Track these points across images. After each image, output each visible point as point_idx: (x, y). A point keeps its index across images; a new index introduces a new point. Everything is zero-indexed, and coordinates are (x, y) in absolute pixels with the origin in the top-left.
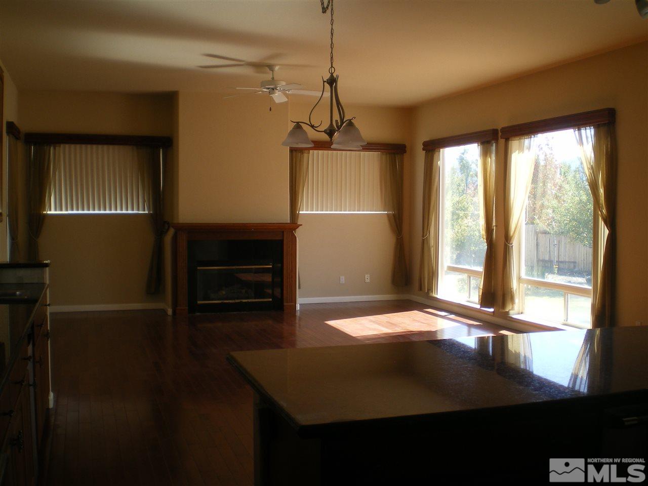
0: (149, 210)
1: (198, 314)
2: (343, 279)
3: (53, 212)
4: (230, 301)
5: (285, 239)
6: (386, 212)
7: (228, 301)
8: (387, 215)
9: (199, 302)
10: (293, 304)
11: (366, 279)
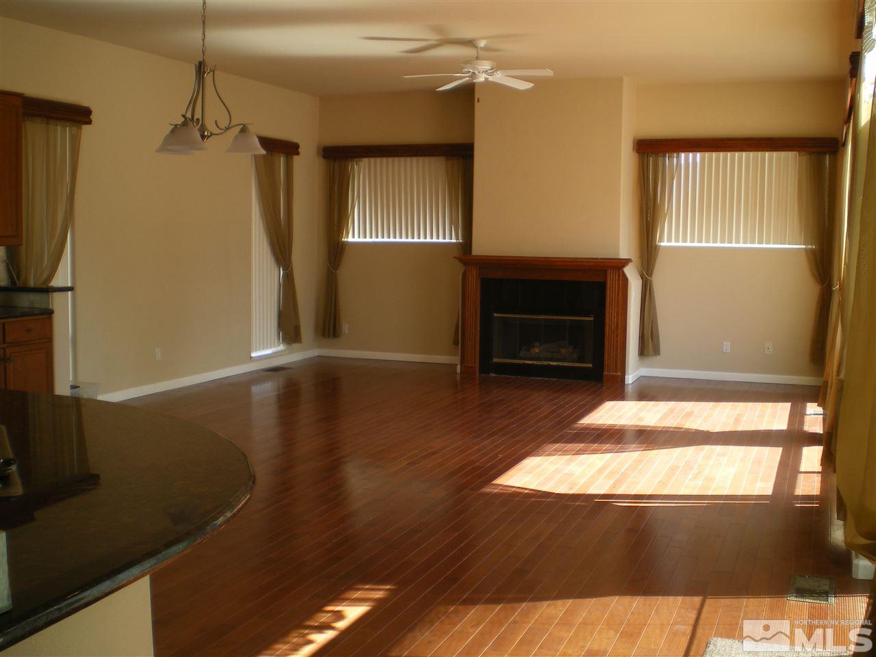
0: (457, 238)
1: (493, 375)
2: (727, 346)
3: (356, 239)
4: (535, 362)
5: (608, 282)
6: (804, 247)
7: (531, 362)
8: (806, 250)
9: (495, 360)
10: (619, 374)
11: (766, 350)
